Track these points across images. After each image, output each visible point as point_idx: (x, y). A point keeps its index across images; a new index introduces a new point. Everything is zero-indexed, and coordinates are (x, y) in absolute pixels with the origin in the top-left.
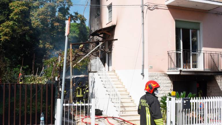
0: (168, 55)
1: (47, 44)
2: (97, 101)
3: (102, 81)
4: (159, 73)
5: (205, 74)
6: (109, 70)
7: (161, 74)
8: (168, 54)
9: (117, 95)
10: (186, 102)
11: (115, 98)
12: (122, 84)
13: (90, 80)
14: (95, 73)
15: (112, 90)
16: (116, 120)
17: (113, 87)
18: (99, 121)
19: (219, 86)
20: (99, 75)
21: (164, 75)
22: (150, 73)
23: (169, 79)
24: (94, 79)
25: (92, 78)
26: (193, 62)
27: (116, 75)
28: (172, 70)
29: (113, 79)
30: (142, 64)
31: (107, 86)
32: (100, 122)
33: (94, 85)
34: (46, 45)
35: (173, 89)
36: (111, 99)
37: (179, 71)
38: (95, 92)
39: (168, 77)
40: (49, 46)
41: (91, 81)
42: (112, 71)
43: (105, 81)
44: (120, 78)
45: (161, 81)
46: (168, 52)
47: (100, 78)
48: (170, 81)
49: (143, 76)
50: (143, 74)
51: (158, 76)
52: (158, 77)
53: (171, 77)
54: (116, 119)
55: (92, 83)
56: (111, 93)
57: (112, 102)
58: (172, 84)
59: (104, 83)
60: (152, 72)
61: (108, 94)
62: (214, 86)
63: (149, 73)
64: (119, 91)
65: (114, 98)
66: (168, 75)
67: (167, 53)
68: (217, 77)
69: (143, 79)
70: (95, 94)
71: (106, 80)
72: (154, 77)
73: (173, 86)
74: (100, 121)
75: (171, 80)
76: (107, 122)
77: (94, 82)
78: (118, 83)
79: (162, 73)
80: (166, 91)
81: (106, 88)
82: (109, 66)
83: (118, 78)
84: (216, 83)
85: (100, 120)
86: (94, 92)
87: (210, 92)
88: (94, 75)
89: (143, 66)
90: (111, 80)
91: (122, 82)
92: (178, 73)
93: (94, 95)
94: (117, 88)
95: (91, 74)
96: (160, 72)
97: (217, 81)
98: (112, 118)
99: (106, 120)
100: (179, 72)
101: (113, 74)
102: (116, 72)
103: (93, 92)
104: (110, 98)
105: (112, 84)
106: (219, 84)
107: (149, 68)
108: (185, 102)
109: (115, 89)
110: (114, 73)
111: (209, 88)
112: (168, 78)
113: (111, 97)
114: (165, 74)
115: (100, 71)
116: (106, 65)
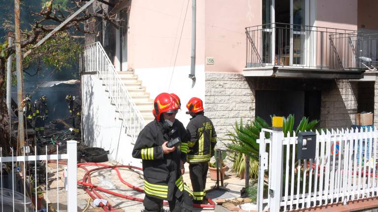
0: (247, 37)
1: (6, 23)
2: (98, 133)
3: (107, 91)
4: (227, 74)
5: (323, 76)
6: (121, 70)
7: (232, 75)
8: (247, 33)
9: (137, 119)
10: (307, 141)
11: (134, 125)
12: (148, 97)
13: (84, 90)
14: (92, 76)
15: (128, 108)
16: (137, 172)
17: (129, 104)
18: (100, 175)
19: (344, 100)
20: (101, 79)
21: (237, 77)
22: (208, 75)
23: (247, 86)
24: (92, 88)
25: (88, 85)
26: (294, 52)
27: (136, 79)
28: (257, 68)
29: (130, 88)
30: (190, 54)
31: (118, 102)
32: (101, 178)
33: (91, 100)
34: (4, 24)
35: (254, 108)
36: (125, 128)
37: (270, 69)
38: (94, 114)
39: (246, 82)
40: (9, 26)
41: (86, 93)
42: (128, 71)
43: (114, 91)
44: (143, 85)
45: (231, 90)
46: (246, 28)
47: (104, 85)
48: (249, 91)
49: (194, 80)
50: (192, 76)
51: (226, 79)
52: (225, 82)
53: (252, 81)
54: (136, 170)
55: (88, 96)
56: (125, 117)
57: (128, 135)
58: (253, 97)
59: (111, 96)
60: (211, 72)
61: (120, 119)
62: (334, 101)
63: (206, 73)
64: (141, 112)
65: (131, 125)
66: (245, 77)
67: (245, 30)
68: (341, 84)
69: (193, 86)
70: (93, 118)
71: (115, 88)
72: (217, 82)
73: (254, 101)
74: (102, 175)
75: (251, 88)
76: (116, 177)
77: (92, 94)
78: (140, 94)
79: (234, 73)
80: (240, 111)
81: (115, 105)
82: (121, 61)
83: (140, 85)
84: (339, 95)
85: (101, 173)
86: (91, 113)
87: (326, 113)
88: (91, 79)
89: (194, 58)
90: (125, 88)
91: (149, 94)
92: (270, 73)
93: (92, 120)
94: (137, 104)
95: (85, 78)
96: (229, 71)
97: (340, 90)
98: (128, 169)
99: (114, 171)
100: (272, 71)
101: (130, 76)
102: (137, 72)
103: (89, 114)
104: (123, 126)
105: (128, 96)
106: (343, 97)
107: (207, 63)
108: (305, 142)
109: (134, 108)
110: (132, 75)
111: (325, 105)
112: (245, 85)
113: (125, 123)
114: (239, 75)
115: (103, 72)
116: (117, 59)
